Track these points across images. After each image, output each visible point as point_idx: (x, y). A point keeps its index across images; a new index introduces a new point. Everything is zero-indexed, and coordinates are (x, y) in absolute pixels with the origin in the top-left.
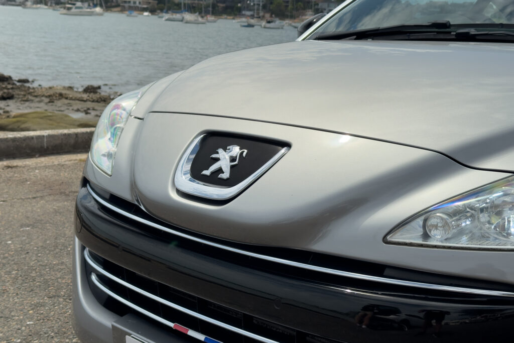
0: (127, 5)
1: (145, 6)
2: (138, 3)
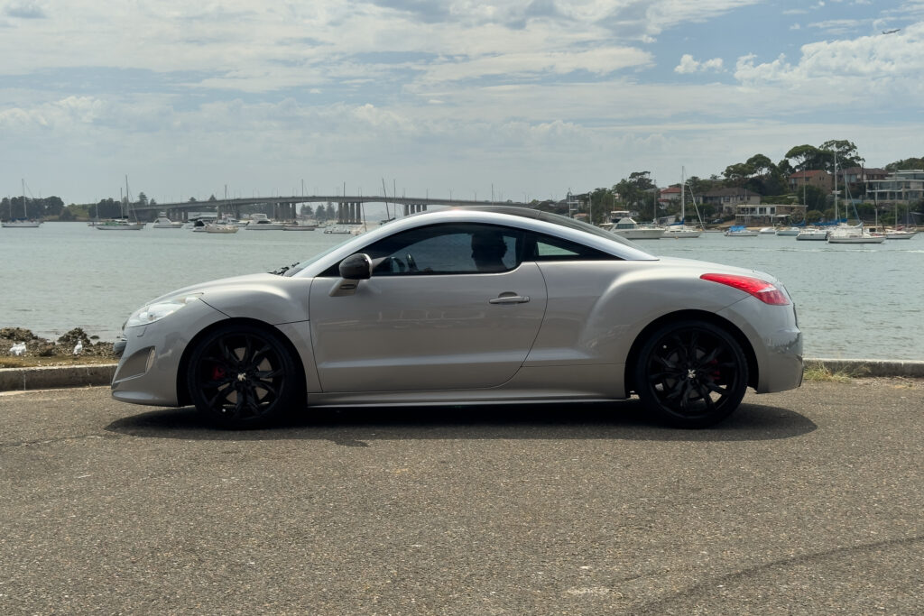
0: (747, 215)
1: (783, 216)
2: (768, 210)
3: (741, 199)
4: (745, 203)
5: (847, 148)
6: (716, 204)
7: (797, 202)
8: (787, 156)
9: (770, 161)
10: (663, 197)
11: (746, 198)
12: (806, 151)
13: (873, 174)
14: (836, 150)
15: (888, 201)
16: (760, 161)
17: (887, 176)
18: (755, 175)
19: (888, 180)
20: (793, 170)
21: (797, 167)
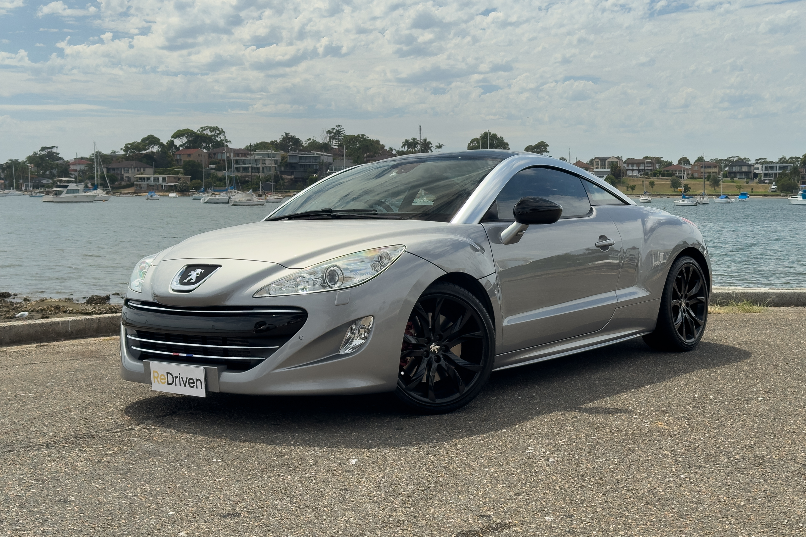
0: (144, 184)
1: (173, 184)
2: (161, 179)
3: (138, 171)
4: (142, 174)
5: (218, 132)
6: (118, 174)
7: (182, 174)
8: (173, 137)
9: (159, 140)
10: (72, 167)
11: (142, 169)
12: (187, 133)
13: (237, 152)
14: (209, 133)
15: (249, 174)
16: (152, 140)
17: (248, 154)
18: (147, 151)
19: (249, 157)
20: (177, 148)
21: (181, 146)
